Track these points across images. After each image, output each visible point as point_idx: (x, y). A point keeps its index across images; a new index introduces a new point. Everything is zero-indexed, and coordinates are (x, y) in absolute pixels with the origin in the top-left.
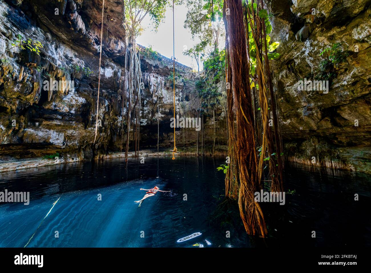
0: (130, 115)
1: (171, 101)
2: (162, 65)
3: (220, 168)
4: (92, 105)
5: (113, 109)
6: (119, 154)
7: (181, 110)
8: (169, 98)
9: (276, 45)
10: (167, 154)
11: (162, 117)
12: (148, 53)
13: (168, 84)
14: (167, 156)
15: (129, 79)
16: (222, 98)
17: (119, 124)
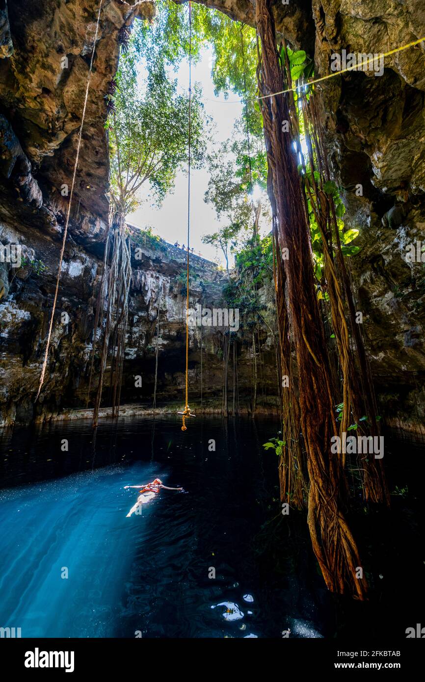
0: (107, 341)
1: (181, 316)
2: (166, 257)
3: (268, 445)
4: (40, 323)
5: (78, 331)
6: (83, 413)
7: (197, 332)
8: (177, 312)
9: (353, 235)
10: (170, 411)
11: (163, 345)
12: (144, 238)
13: (175, 290)
14: (170, 416)
15: (110, 281)
16: (267, 314)
17: (86, 357)
